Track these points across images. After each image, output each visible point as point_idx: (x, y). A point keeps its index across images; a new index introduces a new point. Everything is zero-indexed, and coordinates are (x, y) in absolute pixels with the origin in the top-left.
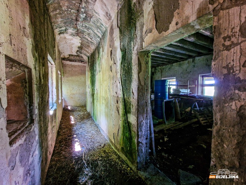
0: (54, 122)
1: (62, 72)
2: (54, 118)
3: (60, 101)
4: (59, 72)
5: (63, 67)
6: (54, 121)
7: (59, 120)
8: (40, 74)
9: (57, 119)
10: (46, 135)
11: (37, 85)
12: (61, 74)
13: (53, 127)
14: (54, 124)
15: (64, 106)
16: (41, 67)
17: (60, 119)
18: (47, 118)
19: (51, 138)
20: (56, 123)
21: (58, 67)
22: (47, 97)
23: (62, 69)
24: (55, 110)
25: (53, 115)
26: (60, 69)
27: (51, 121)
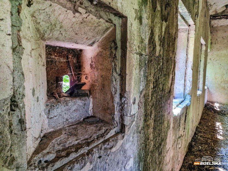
0: (181, 129)
1: (209, 41)
2: (182, 122)
3: (199, 92)
4: (203, 41)
5: (211, 33)
6: (182, 127)
7: (194, 125)
8: (152, 34)
9: (190, 124)
10: (160, 154)
11: (141, 55)
12: (206, 45)
13: (179, 137)
14: (181, 132)
15: (208, 101)
16: (158, 20)
17: (196, 124)
18: (166, 123)
19: (173, 157)
20: (186, 131)
21: (201, 30)
22: (170, 82)
23: (210, 37)
24: (187, 108)
25: (180, 116)
26: (205, 36)
27: (173, 128)
